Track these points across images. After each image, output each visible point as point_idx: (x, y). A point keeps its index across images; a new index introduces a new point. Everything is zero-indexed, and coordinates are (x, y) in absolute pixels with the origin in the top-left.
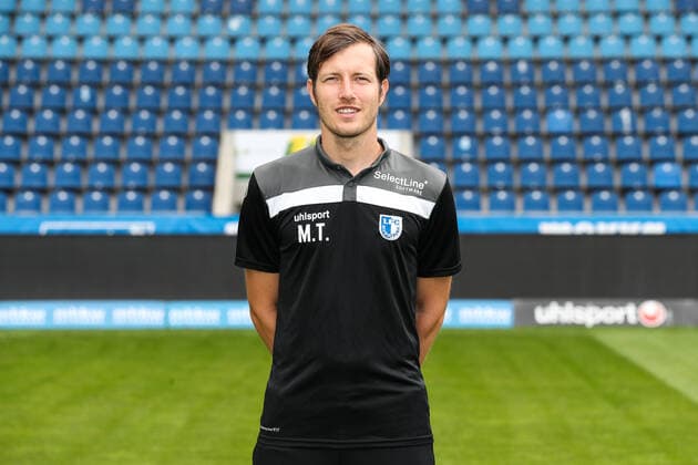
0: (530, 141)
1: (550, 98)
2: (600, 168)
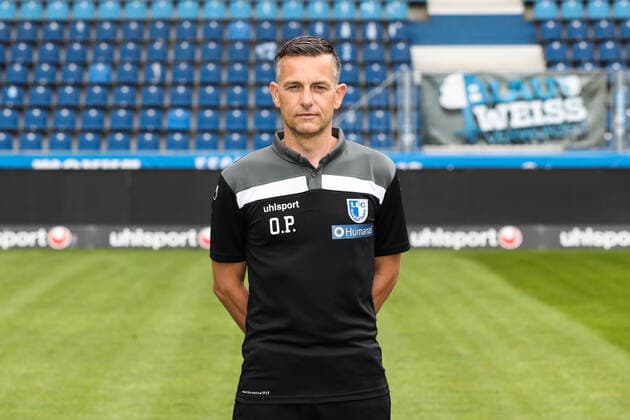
0: (69, 90)
1: (97, 54)
2: (122, 113)
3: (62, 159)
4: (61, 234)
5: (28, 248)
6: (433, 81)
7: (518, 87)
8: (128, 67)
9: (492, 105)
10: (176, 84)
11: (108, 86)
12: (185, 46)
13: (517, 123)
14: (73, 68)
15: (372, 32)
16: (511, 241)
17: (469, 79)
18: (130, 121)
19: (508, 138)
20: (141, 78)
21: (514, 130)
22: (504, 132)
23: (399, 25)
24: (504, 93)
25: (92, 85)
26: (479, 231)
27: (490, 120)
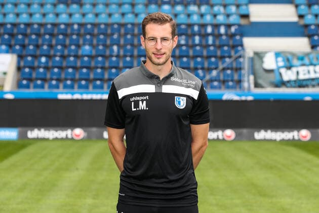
0: (72, 59)
1: (85, 40)
2: (99, 71)
3: (73, 94)
4: (79, 132)
5: (62, 139)
6: (259, 55)
7: (302, 59)
8: (101, 47)
9: (289, 68)
10: (125, 56)
11: (91, 57)
12: (129, 37)
13: (301, 77)
14: (73, 47)
15: (222, 30)
16: (305, 137)
17: (277, 55)
18: (103, 74)
19: (297, 84)
20: (108, 53)
21: (300, 80)
22: (295, 81)
23: (236, 27)
24: (295, 62)
25: (83, 56)
26: (289, 132)
27: (288, 75)
